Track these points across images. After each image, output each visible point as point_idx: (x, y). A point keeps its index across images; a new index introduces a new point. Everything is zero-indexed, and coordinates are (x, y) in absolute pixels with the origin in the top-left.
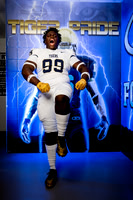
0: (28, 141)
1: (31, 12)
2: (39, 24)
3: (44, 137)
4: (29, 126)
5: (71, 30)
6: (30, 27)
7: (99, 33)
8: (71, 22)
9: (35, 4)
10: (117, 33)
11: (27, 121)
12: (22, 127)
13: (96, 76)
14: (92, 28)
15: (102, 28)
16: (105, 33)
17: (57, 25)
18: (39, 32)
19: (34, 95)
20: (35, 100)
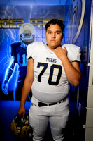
0: (7, 93)
1: (6, 13)
2: (11, 22)
3: (16, 92)
4: (7, 85)
5: (32, 25)
6: (5, 23)
8: (31, 19)
9: (7, 7)
11: (6, 82)
12: (3, 85)
17: (23, 22)
18: (11, 27)
19: (10, 67)
20: (10, 70)
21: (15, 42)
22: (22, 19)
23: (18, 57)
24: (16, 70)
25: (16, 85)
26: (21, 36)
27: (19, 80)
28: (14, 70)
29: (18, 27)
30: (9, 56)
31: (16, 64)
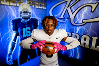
0: (12, 63)
4: (11, 56)
8: (28, 1)
10: (45, 8)
12: (8, 58)
13: (39, 26)
14: (37, 5)
15: (41, 5)
16: (41, 8)
17: (22, 1)
18: (11, 4)
19: (12, 40)
20: (13, 43)
23: (19, 31)
24: (18, 42)
25: (19, 53)
26: (21, 13)
28: (16, 42)
29: (18, 5)
30: (11, 32)
31: (18, 37)
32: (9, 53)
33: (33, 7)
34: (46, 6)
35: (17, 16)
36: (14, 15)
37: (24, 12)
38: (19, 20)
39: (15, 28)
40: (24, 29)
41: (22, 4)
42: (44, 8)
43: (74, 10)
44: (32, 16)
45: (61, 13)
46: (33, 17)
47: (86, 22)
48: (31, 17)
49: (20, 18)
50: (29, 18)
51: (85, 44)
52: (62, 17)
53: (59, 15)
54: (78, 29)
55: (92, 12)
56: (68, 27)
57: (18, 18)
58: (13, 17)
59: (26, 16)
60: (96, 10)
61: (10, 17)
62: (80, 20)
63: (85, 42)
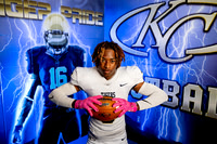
2: (26, 5)
4: (21, 133)
5: (64, 16)
6: (13, 6)
7: (89, 22)
8: (63, 7)
10: (101, 24)
11: (19, 127)
12: (13, 137)
13: (86, 65)
14: (82, 16)
15: (91, 18)
16: (92, 23)
17: (49, 9)
18: (26, 16)
19: (25, 95)
20: (28, 100)
21: (36, 45)
22: (48, 5)
23: (42, 73)
26: (46, 35)
27: (44, 115)
28: (34, 101)
29: (41, 17)
30: (25, 75)
31: (39, 87)
32: (16, 123)
33: (74, 21)
34: (102, 18)
35: (39, 41)
36: (31, 38)
37: (55, 33)
38: (43, 49)
39: (33, 69)
40: (52, 71)
41: (49, 15)
42: (97, 23)
43: (165, 28)
44: (72, 41)
45: (136, 34)
46: (74, 45)
47: (194, 55)
48: (69, 44)
49: (44, 44)
50: (64, 46)
51: (192, 104)
52: (139, 44)
53: (132, 38)
54: (176, 71)
55: (204, 31)
56: (154, 65)
57: (40, 45)
58: (29, 44)
59: (58, 40)
60: (214, 28)
61: (23, 44)
62: (180, 50)
63: (192, 99)
